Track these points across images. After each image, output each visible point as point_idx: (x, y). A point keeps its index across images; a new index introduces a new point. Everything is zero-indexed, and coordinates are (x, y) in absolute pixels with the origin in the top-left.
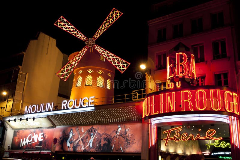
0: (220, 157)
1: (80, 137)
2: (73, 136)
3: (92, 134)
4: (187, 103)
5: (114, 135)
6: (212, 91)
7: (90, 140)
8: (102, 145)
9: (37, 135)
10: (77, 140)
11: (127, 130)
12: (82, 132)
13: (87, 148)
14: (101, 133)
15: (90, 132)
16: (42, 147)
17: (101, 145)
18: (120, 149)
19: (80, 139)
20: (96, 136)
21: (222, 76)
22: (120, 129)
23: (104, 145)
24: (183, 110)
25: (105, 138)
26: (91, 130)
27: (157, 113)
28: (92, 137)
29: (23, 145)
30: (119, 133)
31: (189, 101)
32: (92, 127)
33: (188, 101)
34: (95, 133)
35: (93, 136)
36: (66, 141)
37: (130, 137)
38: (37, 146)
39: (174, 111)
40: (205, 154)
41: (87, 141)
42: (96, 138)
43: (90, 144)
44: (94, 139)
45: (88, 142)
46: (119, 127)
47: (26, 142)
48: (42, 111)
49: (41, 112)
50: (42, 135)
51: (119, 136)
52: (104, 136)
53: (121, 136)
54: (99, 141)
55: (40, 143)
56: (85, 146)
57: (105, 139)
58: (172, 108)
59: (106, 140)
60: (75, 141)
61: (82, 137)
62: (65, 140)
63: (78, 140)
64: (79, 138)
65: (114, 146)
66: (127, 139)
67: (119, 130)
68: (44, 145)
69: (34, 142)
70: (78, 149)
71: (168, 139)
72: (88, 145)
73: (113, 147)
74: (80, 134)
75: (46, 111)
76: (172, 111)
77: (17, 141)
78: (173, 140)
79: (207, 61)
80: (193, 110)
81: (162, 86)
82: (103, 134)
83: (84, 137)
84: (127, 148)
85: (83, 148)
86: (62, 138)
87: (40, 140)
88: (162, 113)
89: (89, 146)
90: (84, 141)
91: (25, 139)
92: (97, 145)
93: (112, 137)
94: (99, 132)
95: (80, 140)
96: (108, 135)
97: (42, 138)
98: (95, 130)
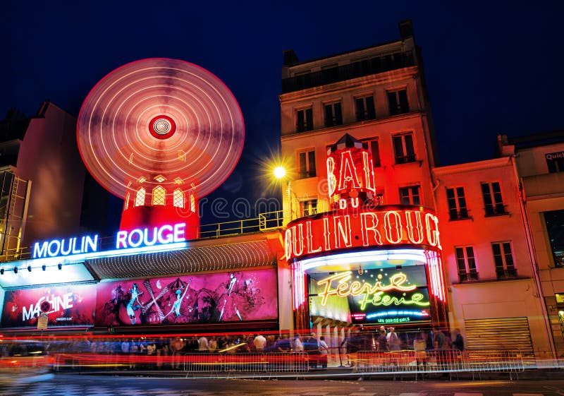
0: (380, 321)
1: (155, 298)
2: (140, 296)
3: (179, 291)
4: (371, 233)
5: (223, 291)
6: (408, 212)
7: (176, 303)
8: (200, 311)
9: (59, 298)
10: (148, 303)
11: (248, 282)
12: (156, 288)
13: (169, 318)
14: (197, 290)
15: (173, 288)
16: (70, 319)
17: (197, 310)
18: (237, 314)
19: (154, 301)
20: (186, 295)
21: (410, 191)
22: (234, 280)
23: (204, 310)
24: (366, 244)
25: (204, 297)
26: (175, 285)
27: (319, 250)
28: (179, 296)
29: (28, 318)
30: (232, 287)
31: (374, 230)
32: (178, 280)
33: (373, 228)
34: (185, 290)
35: (181, 295)
36: (126, 306)
37: (254, 293)
38: (59, 319)
39: (351, 245)
40: (356, 318)
41: (169, 305)
42: (187, 298)
43: (175, 309)
44: (183, 301)
45: (172, 306)
46: (232, 277)
47: (35, 311)
48: (74, 252)
49: (71, 254)
50: (69, 298)
51: (232, 292)
52: (203, 294)
53: (237, 292)
54: (194, 303)
55: (67, 313)
56: (165, 314)
57: (205, 300)
58: (346, 241)
59: (208, 302)
60: (144, 305)
61: (157, 298)
62: (122, 305)
63: (151, 304)
64: (152, 300)
65: (225, 311)
66: (249, 298)
67: (232, 282)
68: (74, 316)
69: (53, 312)
70: (152, 319)
71: (327, 293)
72: (172, 311)
73: (222, 312)
74: (153, 293)
75: (82, 251)
76: (347, 246)
77: (14, 310)
78: (336, 294)
79: (385, 167)
80: (382, 244)
81: (310, 206)
82: (200, 291)
83: (162, 297)
84: (249, 313)
85: (162, 318)
86: (116, 301)
87: (66, 306)
88: (329, 249)
89: (175, 314)
90: (163, 305)
91: (32, 306)
92: (190, 311)
93: (220, 296)
94: (192, 287)
95: (154, 304)
96: (210, 291)
97: (70, 304)
98: (184, 284)
